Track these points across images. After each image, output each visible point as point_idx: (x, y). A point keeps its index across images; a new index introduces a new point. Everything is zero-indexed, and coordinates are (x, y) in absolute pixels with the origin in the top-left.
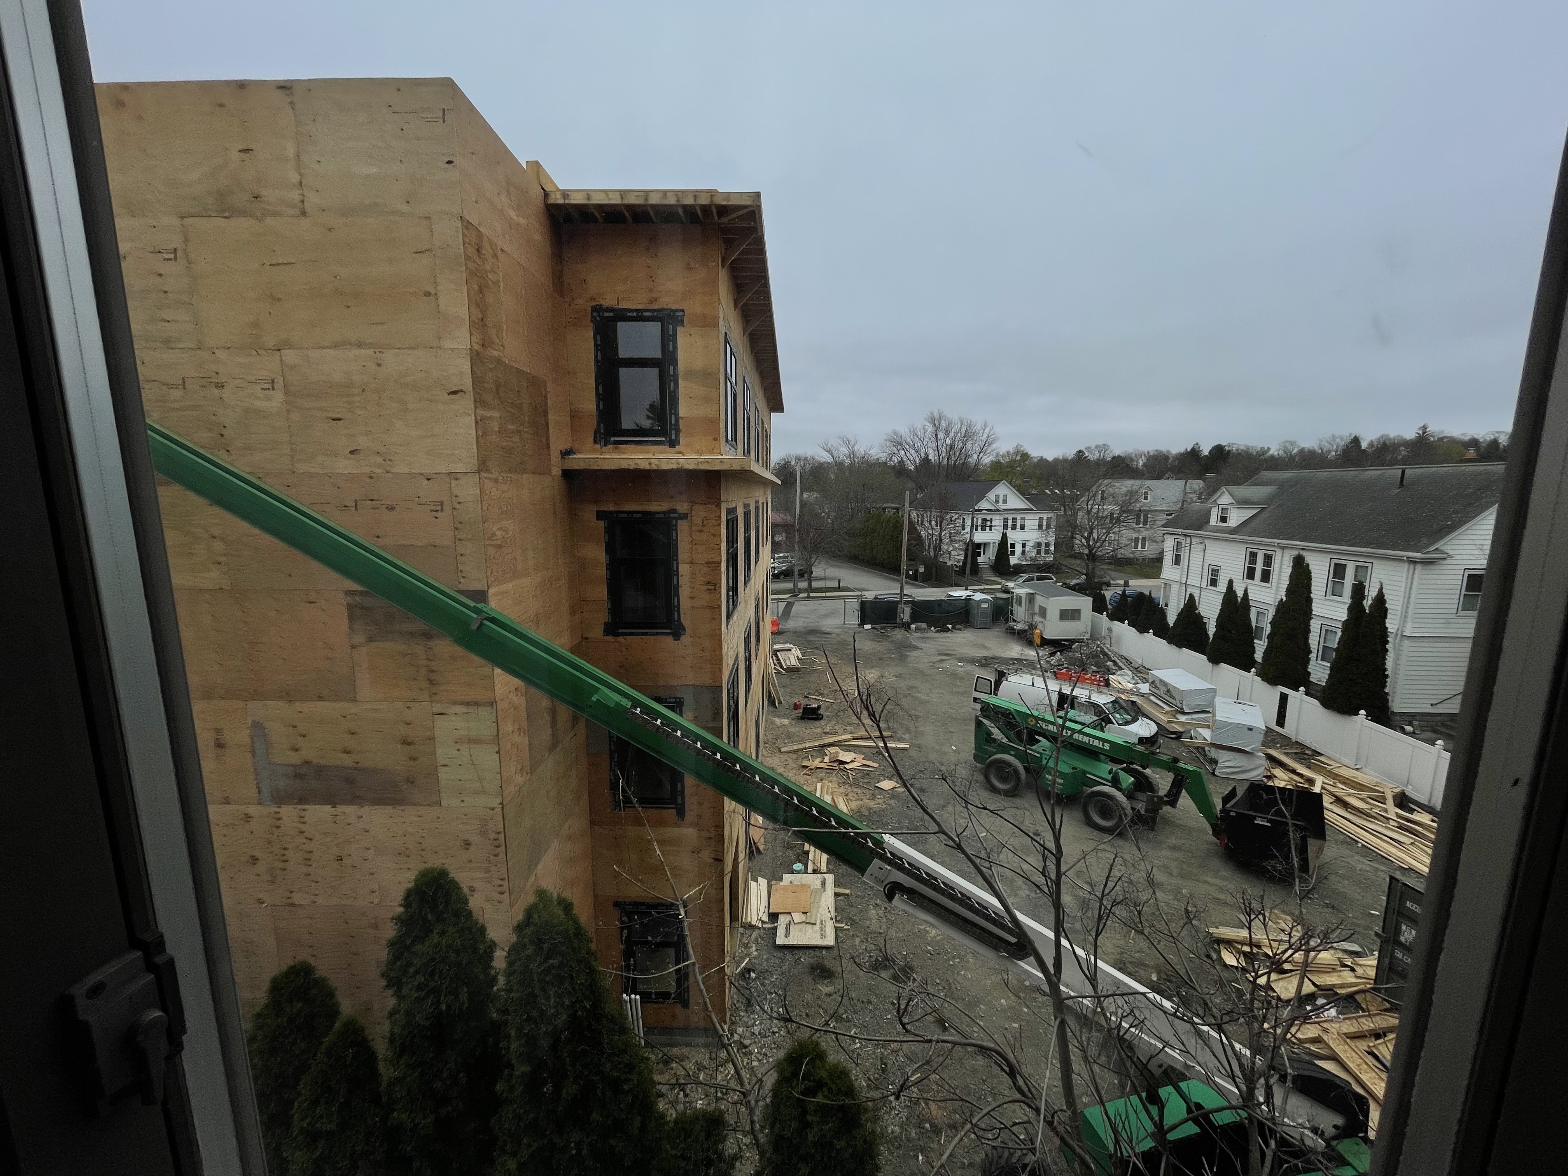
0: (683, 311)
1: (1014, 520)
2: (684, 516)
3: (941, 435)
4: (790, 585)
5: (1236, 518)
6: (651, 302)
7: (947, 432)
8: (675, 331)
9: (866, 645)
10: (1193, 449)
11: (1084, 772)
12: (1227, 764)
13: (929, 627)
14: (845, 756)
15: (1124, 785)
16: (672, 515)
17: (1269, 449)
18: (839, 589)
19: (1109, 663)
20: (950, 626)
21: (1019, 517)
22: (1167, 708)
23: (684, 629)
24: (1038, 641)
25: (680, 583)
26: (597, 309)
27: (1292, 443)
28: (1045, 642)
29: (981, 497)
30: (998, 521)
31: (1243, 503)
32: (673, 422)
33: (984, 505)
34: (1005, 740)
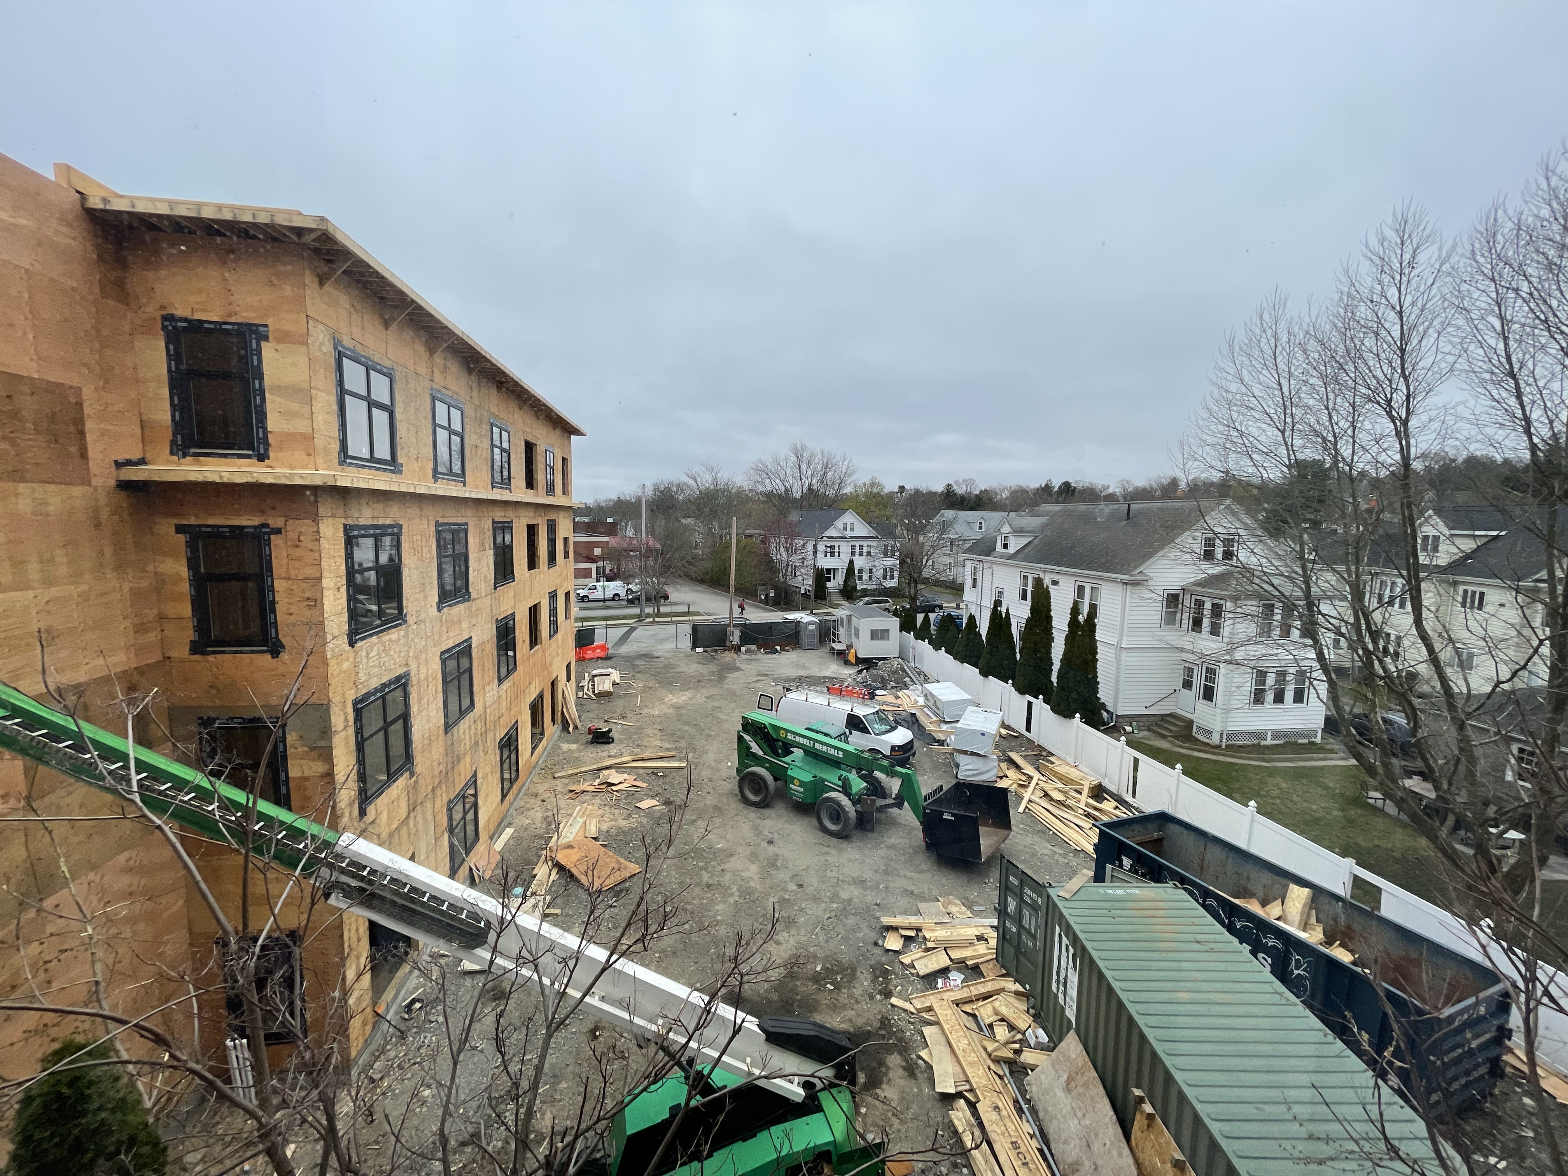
0: (266, 326)
1: (861, 547)
2: (278, 531)
3: (804, 467)
4: (637, 611)
5: (1015, 545)
6: (230, 316)
7: (809, 463)
8: (259, 347)
9: (693, 668)
10: (1047, 485)
11: (823, 780)
12: (967, 767)
13: (759, 648)
14: (614, 777)
15: (854, 790)
16: (264, 530)
17: (1108, 486)
18: (688, 613)
19: (907, 679)
20: (778, 648)
21: (865, 544)
22: (935, 718)
23: (283, 647)
24: (853, 661)
25: (277, 599)
26: (168, 318)
27: (1128, 482)
28: (859, 661)
29: (829, 524)
30: (846, 549)
31: (1018, 532)
32: (261, 436)
33: (832, 532)
34: (761, 753)
